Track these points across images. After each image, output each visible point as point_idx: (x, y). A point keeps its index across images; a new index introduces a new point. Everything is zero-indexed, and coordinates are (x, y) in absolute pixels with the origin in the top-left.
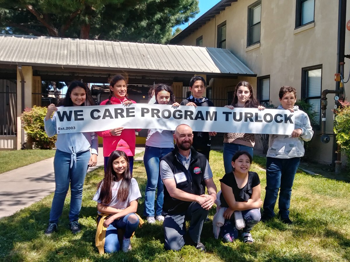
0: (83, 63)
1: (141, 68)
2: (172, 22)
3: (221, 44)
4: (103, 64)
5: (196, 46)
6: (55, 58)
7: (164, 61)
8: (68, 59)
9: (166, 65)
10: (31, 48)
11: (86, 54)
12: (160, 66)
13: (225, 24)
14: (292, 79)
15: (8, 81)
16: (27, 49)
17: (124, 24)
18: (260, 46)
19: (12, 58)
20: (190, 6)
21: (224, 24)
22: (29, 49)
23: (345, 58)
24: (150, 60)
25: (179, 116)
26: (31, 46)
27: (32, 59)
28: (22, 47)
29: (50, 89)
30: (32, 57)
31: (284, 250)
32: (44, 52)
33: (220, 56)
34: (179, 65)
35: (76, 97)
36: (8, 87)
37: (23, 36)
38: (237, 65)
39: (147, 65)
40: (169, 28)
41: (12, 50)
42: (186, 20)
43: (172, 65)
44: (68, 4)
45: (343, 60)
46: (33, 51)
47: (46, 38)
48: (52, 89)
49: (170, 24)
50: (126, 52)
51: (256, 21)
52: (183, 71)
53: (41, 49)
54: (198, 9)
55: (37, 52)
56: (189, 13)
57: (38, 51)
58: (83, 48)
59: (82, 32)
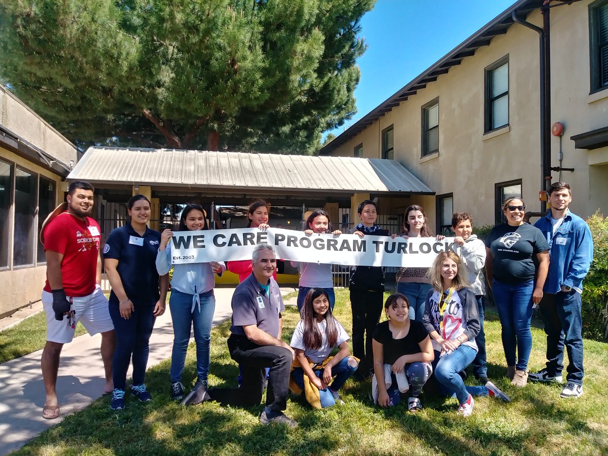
0: (214, 181)
1: (287, 186)
2: (322, 125)
3: (387, 154)
4: (239, 183)
5: (354, 157)
6: (179, 176)
7: (315, 177)
8: (196, 177)
9: (318, 182)
10: (149, 164)
11: (218, 170)
12: (311, 184)
13: (393, 129)
14: (483, 198)
15: (117, 205)
16: (145, 165)
17: (263, 130)
18: (439, 156)
19: (128, 177)
20: (345, 105)
21: (391, 128)
22: (147, 165)
23: (552, 171)
24: (298, 176)
25: (321, 247)
26: (150, 161)
27: (152, 178)
28: (139, 163)
29: (165, 212)
30: (152, 175)
31: (488, 420)
32: (165, 168)
33: (387, 169)
34: (335, 182)
35: (193, 222)
36: (116, 211)
37: (140, 148)
38: (410, 181)
39: (294, 182)
40: (318, 134)
41: (127, 166)
42: (341, 123)
43: (326, 182)
44: (195, 108)
45: (549, 174)
46: (153, 168)
47: (167, 151)
48: (169, 213)
49: (320, 129)
50: (268, 166)
51: (432, 123)
52: (340, 189)
53: (162, 164)
54: (356, 108)
55: (157, 169)
56: (343, 114)
57: (159, 168)
58: (213, 162)
59: (209, 142)
